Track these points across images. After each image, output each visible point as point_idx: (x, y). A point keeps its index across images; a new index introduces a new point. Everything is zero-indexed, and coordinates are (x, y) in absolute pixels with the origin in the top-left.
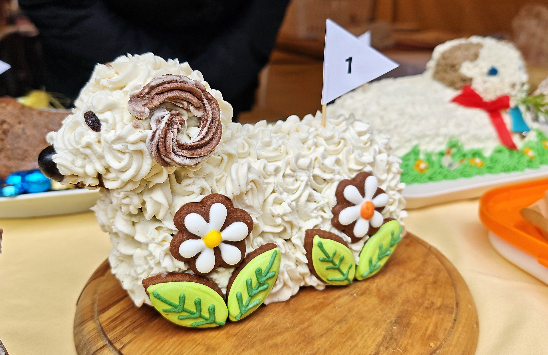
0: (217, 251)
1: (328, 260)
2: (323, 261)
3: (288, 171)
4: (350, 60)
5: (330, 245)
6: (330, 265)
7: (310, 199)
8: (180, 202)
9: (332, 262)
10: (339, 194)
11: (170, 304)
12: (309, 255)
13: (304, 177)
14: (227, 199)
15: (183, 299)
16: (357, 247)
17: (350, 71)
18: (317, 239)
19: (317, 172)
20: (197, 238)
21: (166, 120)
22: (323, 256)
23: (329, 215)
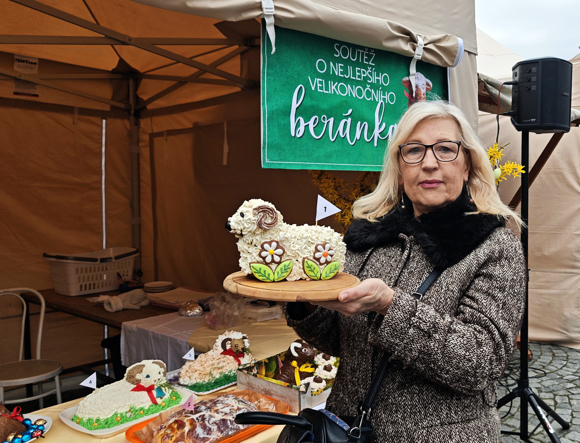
0: (272, 256)
1: (309, 267)
2: (307, 267)
3: (299, 238)
4: (325, 208)
5: (310, 263)
6: (310, 269)
7: (305, 248)
8: (263, 241)
9: (310, 268)
10: (316, 248)
11: (256, 270)
12: (303, 265)
13: (304, 241)
14: (277, 242)
15: (260, 269)
16: (321, 267)
17: (325, 211)
18: (306, 260)
19: (309, 240)
20: (267, 251)
21: (262, 216)
22: (308, 266)
23: (312, 254)
